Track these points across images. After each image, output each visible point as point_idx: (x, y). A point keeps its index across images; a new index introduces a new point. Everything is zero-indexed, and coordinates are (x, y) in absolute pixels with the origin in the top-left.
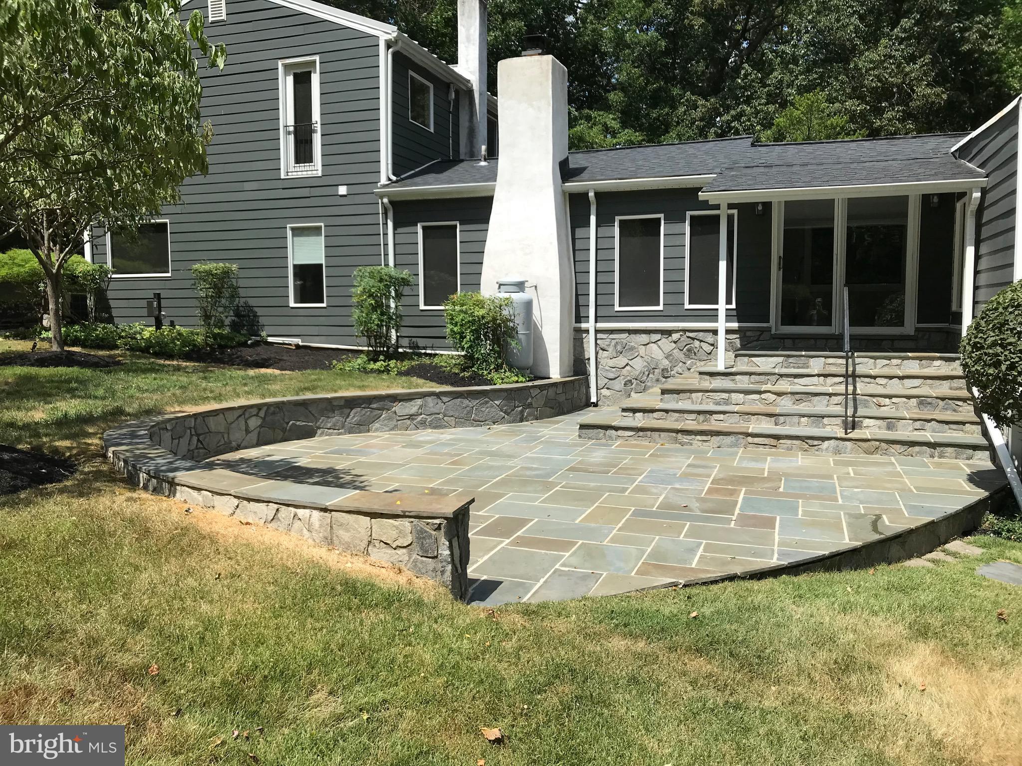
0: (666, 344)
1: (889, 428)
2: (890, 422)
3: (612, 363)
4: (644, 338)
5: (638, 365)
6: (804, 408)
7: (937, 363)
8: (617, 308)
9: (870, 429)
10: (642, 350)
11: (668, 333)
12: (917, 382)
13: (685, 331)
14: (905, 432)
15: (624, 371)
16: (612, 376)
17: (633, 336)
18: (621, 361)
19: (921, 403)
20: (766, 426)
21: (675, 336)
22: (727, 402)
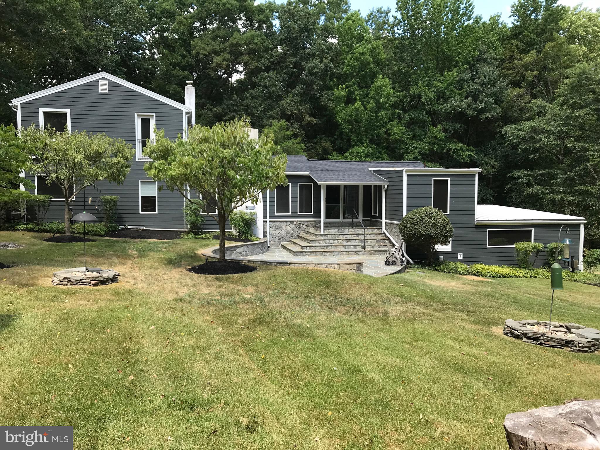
0: (292, 226)
1: (372, 248)
2: (373, 246)
3: (274, 232)
4: (285, 224)
5: (283, 233)
6: (349, 243)
7: (376, 230)
8: (276, 214)
9: (368, 248)
10: (284, 228)
11: (293, 222)
12: (373, 235)
13: (298, 221)
14: (376, 248)
15: (278, 235)
16: (274, 237)
17: (281, 223)
18: (277, 232)
19: (377, 241)
20: (342, 249)
21: (295, 223)
22: (329, 243)
